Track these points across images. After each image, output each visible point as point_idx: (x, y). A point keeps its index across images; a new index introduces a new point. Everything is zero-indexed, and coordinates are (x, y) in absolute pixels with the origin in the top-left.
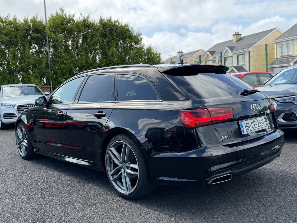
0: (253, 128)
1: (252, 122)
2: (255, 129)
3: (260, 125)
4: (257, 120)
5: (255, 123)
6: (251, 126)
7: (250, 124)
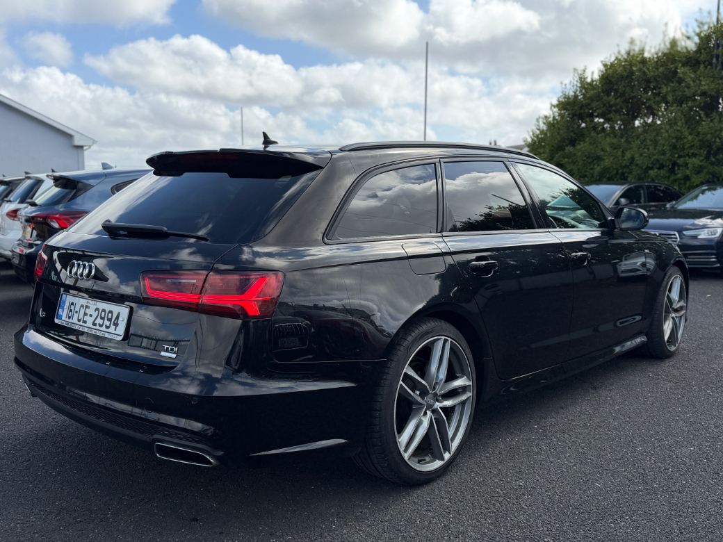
0: (79, 320)
1: (82, 306)
2: (81, 323)
3: (99, 321)
4: (96, 307)
5: (88, 311)
6: (77, 312)
7: (77, 309)
